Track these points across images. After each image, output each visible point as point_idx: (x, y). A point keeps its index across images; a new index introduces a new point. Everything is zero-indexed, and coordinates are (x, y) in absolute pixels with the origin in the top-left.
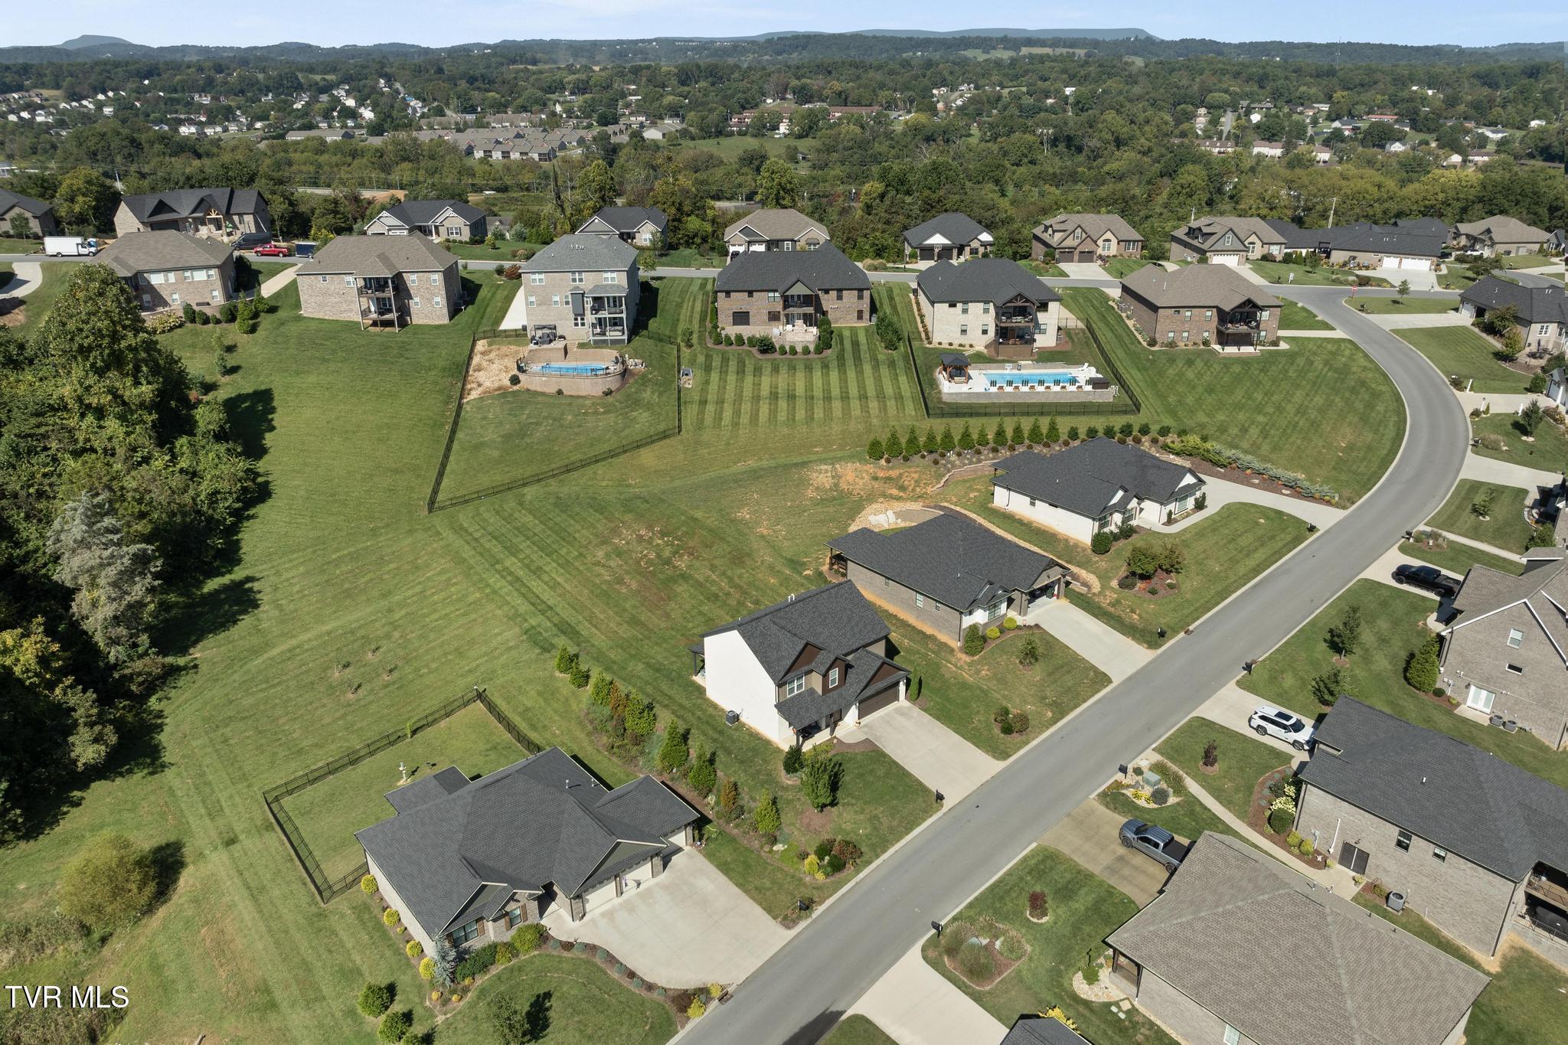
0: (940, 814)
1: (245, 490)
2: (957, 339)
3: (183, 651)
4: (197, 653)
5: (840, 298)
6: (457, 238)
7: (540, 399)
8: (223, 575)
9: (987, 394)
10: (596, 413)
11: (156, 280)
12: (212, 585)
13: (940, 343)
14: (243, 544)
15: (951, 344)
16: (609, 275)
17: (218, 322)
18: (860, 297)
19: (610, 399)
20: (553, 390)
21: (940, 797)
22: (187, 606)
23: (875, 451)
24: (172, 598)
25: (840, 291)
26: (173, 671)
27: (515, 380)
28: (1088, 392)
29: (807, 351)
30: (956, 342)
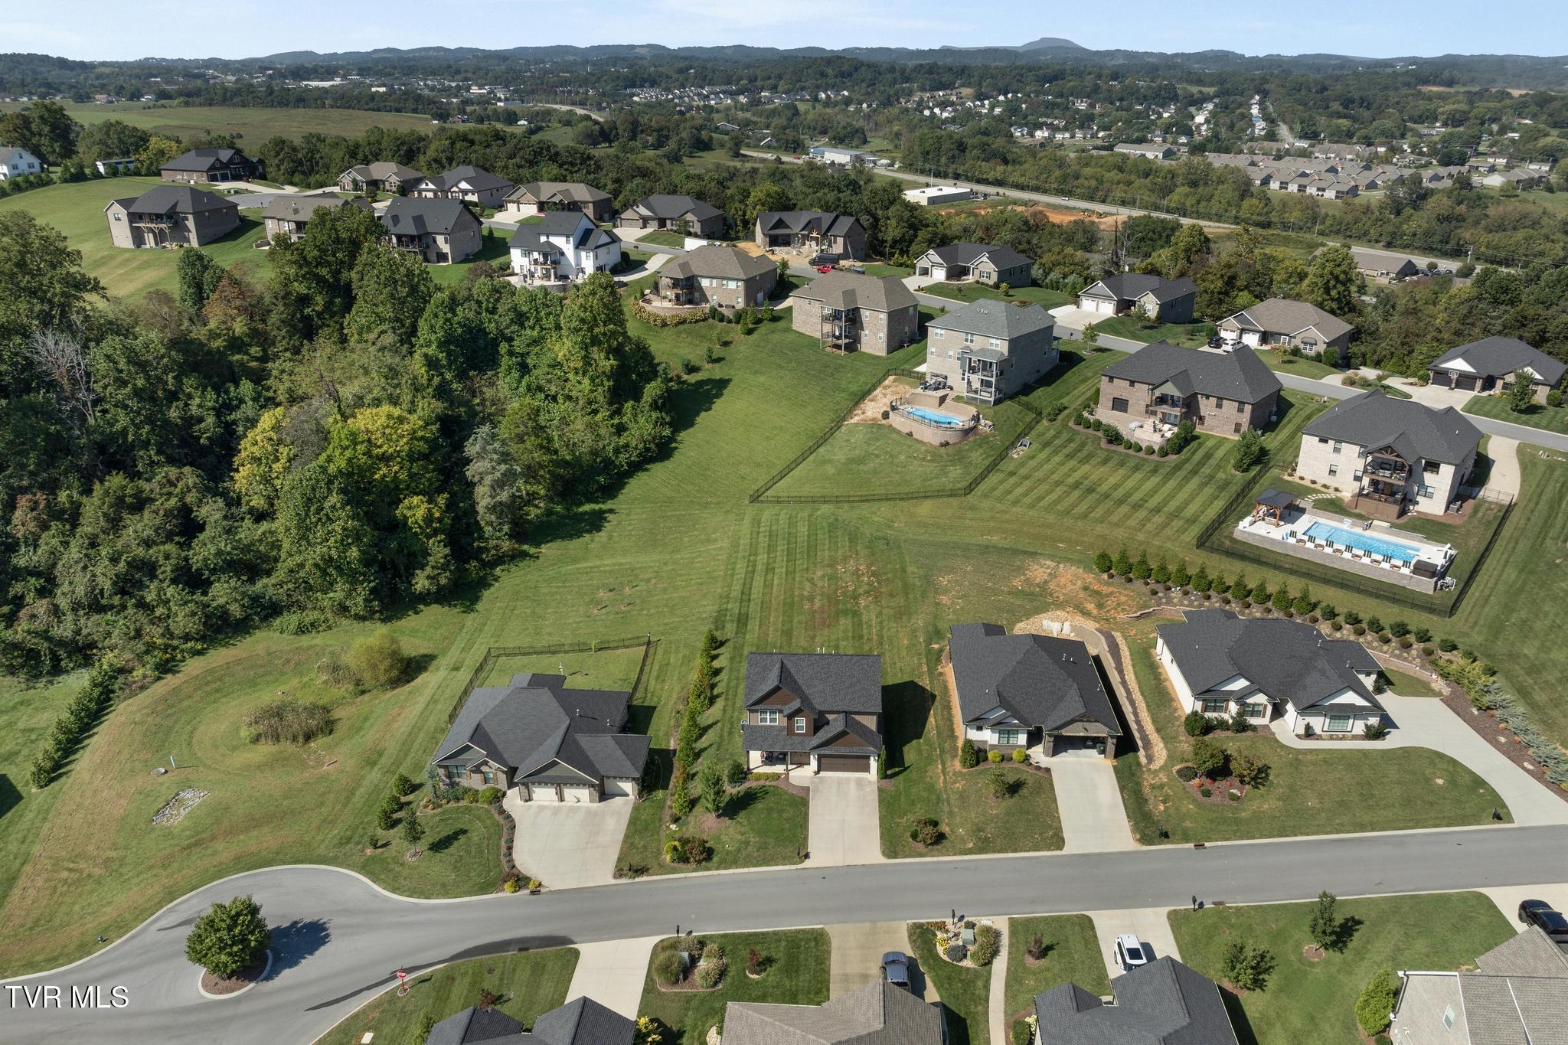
0: (793, 867)
1: (647, 450)
2: (1323, 478)
3: (538, 545)
4: (544, 549)
5: (1219, 406)
6: (984, 280)
7: (894, 436)
8: (598, 503)
9: (1282, 543)
10: (924, 459)
11: (705, 283)
12: (587, 507)
13: (1302, 478)
14: (627, 487)
15: (1314, 482)
16: (994, 341)
17: (730, 322)
18: (1241, 410)
19: (943, 450)
20: (905, 430)
21: (807, 856)
22: (563, 517)
23: (1105, 564)
24: (558, 508)
25: (1220, 399)
26: (524, 555)
27: (886, 415)
28: (1404, 576)
29: (1151, 451)
30: (1321, 481)
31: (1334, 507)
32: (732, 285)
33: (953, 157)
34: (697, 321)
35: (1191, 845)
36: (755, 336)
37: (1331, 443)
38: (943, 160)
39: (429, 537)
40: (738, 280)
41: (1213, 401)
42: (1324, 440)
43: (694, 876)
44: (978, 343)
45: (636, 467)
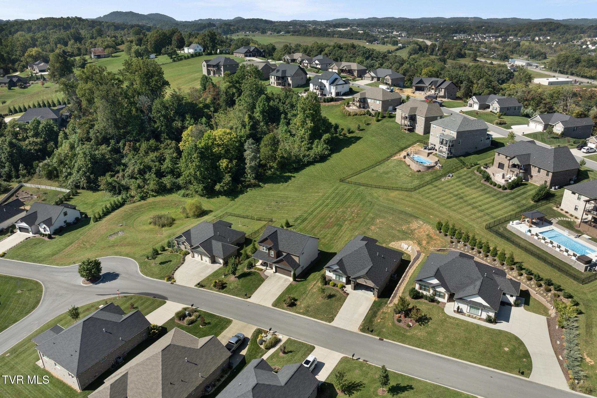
0: (243, 299)
1: (316, 158)
2: (572, 211)
3: (265, 184)
4: (266, 185)
5: (539, 172)
7: (404, 165)
8: (291, 173)
9: (525, 235)
10: (408, 176)
12: (287, 174)
13: (562, 210)
14: (305, 170)
15: (567, 212)
16: (452, 132)
17: (372, 116)
18: (547, 175)
19: (417, 173)
20: (408, 164)
21: (250, 297)
22: (278, 176)
23: (439, 227)
24: (278, 173)
26: (260, 186)
27: (405, 157)
28: (572, 260)
29: (500, 187)
30: (571, 213)
31: (569, 225)
32: (378, 102)
33: (572, 65)
34: (361, 115)
35: (378, 338)
36: (380, 122)
37: (577, 195)
38: (567, 66)
39: (226, 173)
40: (380, 100)
41: (537, 169)
42: (574, 193)
43: (216, 293)
44: (447, 132)
45: (310, 163)
